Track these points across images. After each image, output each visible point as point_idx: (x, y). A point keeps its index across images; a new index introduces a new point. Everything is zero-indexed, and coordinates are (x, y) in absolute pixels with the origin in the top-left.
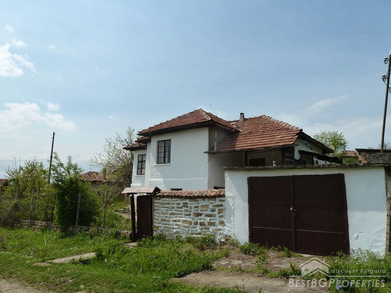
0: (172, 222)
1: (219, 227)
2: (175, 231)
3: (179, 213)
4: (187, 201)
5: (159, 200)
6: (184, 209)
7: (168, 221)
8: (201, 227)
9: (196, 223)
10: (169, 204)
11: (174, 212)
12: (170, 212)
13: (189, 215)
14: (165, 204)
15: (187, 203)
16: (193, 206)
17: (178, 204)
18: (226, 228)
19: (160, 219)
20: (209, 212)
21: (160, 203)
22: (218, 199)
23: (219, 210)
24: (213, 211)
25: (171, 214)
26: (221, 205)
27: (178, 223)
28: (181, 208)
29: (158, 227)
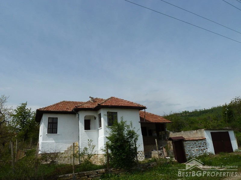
0: (192, 151)
1: (206, 150)
2: (194, 154)
3: (194, 147)
4: (195, 142)
5: (185, 142)
6: (195, 145)
7: (191, 151)
8: (202, 151)
9: (200, 150)
10: (189, 143)
11: (192, 147)
12: (191, 147)
13: (197, 147)
14: (188, 144)
15: (195, 143)
16: (198, 143)
17: (193, 143)
18: (208, 150)
19: (188, 150)
20: (202, 145)
21: (186, 143)
22: (204, 140)
23: (205, 144)
25: (191, 148)
26: (205, 142)
27: (194, 151)
28: (194, 145)
29: (188, 154)
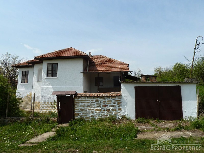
0: (88, 111)
1: (118, 111)
2: (90, 115)
3: (93, 105)
6: (96, 103)
7: (86, 110)
8: (107, 112)
9: (104, 110)
10: (86, 100)
11: (89, 105)
12: (86, 105)
13: (100, 106)
15: (98, 100)
16: (102, 101)
17: (93, 100)
18: (122, 112)
19: (79, 109)
20: (112, 104)
21: (79, 100)
22: (117, 97)
23: (118, 103)
24: (114, 103)
26: (120, 100)
27: (93, 111)
28: (94, 102)
29: (78, 114)
